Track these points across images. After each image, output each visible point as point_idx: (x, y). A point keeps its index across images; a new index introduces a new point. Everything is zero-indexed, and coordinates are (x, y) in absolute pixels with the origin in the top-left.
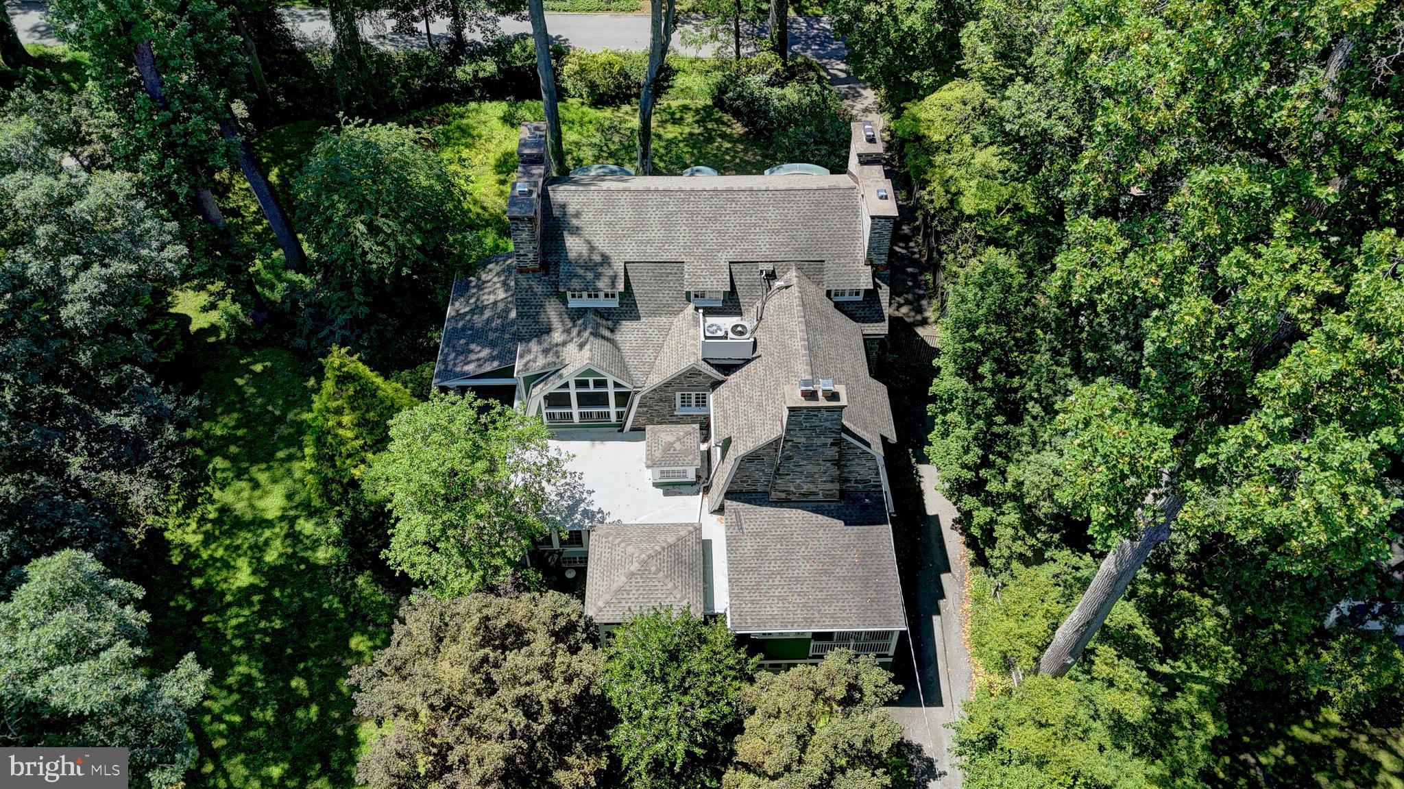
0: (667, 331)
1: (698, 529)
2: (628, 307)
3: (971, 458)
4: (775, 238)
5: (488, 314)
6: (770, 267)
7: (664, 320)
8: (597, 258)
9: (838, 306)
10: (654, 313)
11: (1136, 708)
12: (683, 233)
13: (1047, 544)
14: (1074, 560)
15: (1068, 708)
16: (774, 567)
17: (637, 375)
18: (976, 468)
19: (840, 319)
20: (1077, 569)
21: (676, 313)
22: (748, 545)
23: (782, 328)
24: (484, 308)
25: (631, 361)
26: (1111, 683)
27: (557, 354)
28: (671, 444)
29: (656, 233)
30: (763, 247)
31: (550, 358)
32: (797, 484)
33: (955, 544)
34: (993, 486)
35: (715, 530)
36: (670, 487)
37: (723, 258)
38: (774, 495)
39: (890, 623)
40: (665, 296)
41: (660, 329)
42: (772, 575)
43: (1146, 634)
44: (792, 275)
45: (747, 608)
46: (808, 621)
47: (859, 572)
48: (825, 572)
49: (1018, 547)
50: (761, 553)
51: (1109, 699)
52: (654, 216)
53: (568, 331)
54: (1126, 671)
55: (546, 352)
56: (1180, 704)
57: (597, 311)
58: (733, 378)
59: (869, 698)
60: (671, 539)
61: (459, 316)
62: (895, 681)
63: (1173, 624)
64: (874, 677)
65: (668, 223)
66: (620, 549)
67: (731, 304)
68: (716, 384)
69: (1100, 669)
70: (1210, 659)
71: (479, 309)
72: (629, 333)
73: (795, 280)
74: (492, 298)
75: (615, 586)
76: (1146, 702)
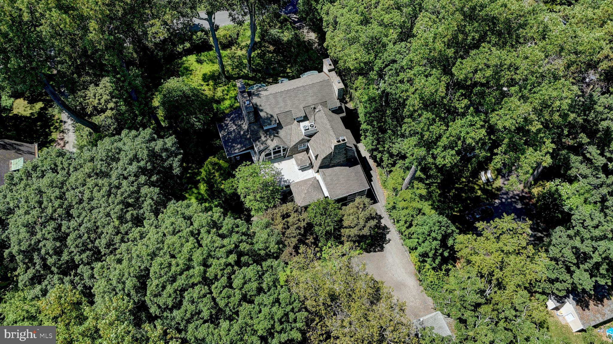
0: (291, 129)
1: (315, 178)
2: (280, 126)
3: (374, 144)
4: (313, 98)
5: (233, 134)
6: (313, 106)
7: (289, 126)
8: (270, 116)
9: (333, 112)
10: (286, 125)
11: (424, 192)
12: (289, 102)
13: (396, 160)
14: (403, 162)
15: (410, 195)
16: (336, 182)
17: (288, 143)
18: (376, 145)
19: (334, 115)
20: (404, 164)
21: (292, 124)
22: (328, 179)
23: (322, 122)
24: (231, 132)
25: (285, 140)
26: (418, 188)
27: (265, 144)
28: (302, 159)
29: (282, 104)
30: (311, 101)
31: (264, 145)
32: (335, 161)
33: (371, 162)
34: (381, 149)
35: (319, 177)
36: (303, 169)
37: (301, 107)
38: (331, 165)
39: (366, 187)
40: (288, 120)
41: (289, 129)
42: (336, 184)
43: (423, 176)
44: (320, 107)
45: (333, 193)
46: (348, 192)
47: (356, 178)
48: (348, 180)
49: (390, 162)
50: (332, 180)
51: (418, 192)
52: (280, 100)
53: (266, 137)
54: (421, 185)
55: (262, 144)
56: (432, 188)
57: (272, 129)
58: (313, 138)
59: (367, 205)
60: (311, 183)
61: (224, 137)
62: (371, 200)
63: (428, 172)
64: (367, 200)
65: (284, 101)
66: (300, 188)
67: (306, 118)
68: (308, 141)
69: (416, 186)
70: (436, 177)
71: (230, 133)
72: (282, 133)
73: (321, 109)
74: (232, 129)
75: (302, 197)
76: (426, 190)
